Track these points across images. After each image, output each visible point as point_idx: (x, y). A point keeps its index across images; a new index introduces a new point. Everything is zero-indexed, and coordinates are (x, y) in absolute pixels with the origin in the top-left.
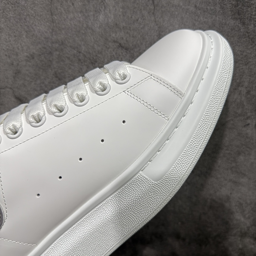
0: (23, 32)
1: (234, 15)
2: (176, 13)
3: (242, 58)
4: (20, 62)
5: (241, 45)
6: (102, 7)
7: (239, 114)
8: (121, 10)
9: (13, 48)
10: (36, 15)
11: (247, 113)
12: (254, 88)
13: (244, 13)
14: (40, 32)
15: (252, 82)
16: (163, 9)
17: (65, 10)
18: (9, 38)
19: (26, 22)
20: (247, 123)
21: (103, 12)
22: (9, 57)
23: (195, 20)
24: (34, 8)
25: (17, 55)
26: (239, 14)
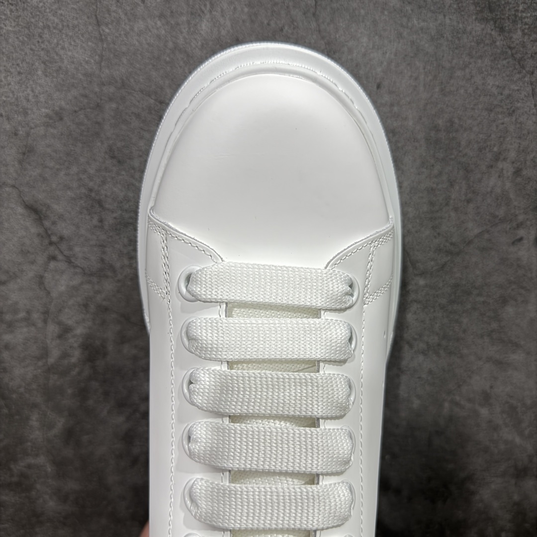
0: (37, 64)
1: (481, 11)
2: (362, 12)
3: (501, 101)
4: (31, 128)
5: (499, 75)
6: (205, 5)
7: (500, 219)
8: (246, 10)
9: (17, 99)
10: (63, 26)
11: (516, 216)
12: (528, 163)
13: (502, 7)
14: (73, 62)
15: (523, 151)
16: (335, 5)
17: (126, 14)
18: (6, 77)
19: (43, 42)
20: (518, 237)
21: (208, 14)
22: (8, 119)
23: (402, 26)
24: (60, 12)
25: (25, 113)
26: (491, 10)
